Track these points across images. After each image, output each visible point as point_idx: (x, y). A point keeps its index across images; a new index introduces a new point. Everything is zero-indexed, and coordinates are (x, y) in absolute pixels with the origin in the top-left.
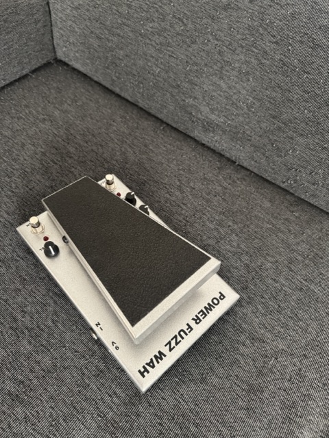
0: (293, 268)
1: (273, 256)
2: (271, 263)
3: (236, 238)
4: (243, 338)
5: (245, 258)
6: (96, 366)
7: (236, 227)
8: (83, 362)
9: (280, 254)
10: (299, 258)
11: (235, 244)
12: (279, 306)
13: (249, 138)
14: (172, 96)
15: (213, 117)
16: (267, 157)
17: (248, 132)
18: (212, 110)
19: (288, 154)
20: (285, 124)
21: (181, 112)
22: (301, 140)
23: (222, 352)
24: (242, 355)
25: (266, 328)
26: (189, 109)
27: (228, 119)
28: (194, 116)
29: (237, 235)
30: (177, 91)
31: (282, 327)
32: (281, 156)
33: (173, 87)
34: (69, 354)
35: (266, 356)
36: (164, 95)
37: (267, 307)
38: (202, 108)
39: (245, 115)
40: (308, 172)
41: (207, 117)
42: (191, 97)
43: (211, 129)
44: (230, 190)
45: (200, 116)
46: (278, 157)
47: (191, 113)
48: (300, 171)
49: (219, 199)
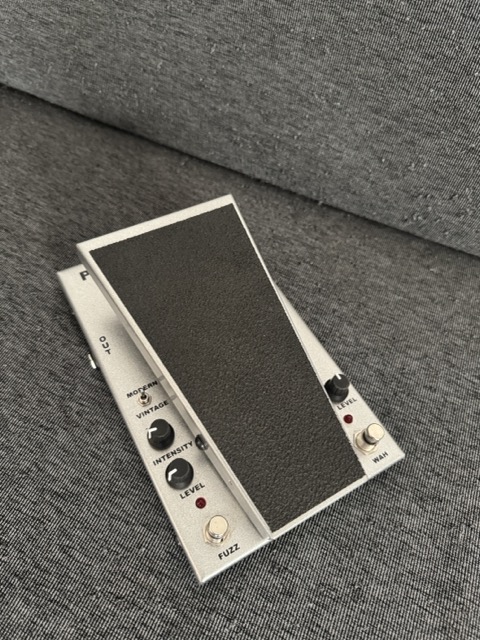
0: (454, 361)
1: (417, 349)
2: (417, 359)
3: (350, 329)
4: (404, 502)
5: (373, 361)
6: (161, 616)
7: (345, 309)
8: (134, 614)
9: (428, 342)
10: (459, 342)
11: (350, 340)
12: (449, 432)
13: (338, 154)
14: (193, 104)
15: (270, 129)
16: (373, 182)
17: (335, 145)
18: (267, 118)
19: (409, 171)
20: (396, 119)
21: (212, 130)
22: (428, 143)
23: (376, 535)
24: (411, 532)
25: (439, 475)
26: (225, 122)
27: (296, 127)
28: (236, 134)
29: (350, 324)
30: (199, 94)
31: (464, 467)
32: (397, 177)
33: (191, 88)
34: (107, 606)
35: (451, 525)
36: (177, 106)
37: (431, 438)
38: (249, 117)
39: (326, 117)
40: (447, 197)
41: (259, 131)
42: (225, 101)
43: (270, 151)
44: (320, 249)
45: (246, 131)
46: (392, 179)
47: (230, 129)
48: (432, 197)
49: (305, 269)
